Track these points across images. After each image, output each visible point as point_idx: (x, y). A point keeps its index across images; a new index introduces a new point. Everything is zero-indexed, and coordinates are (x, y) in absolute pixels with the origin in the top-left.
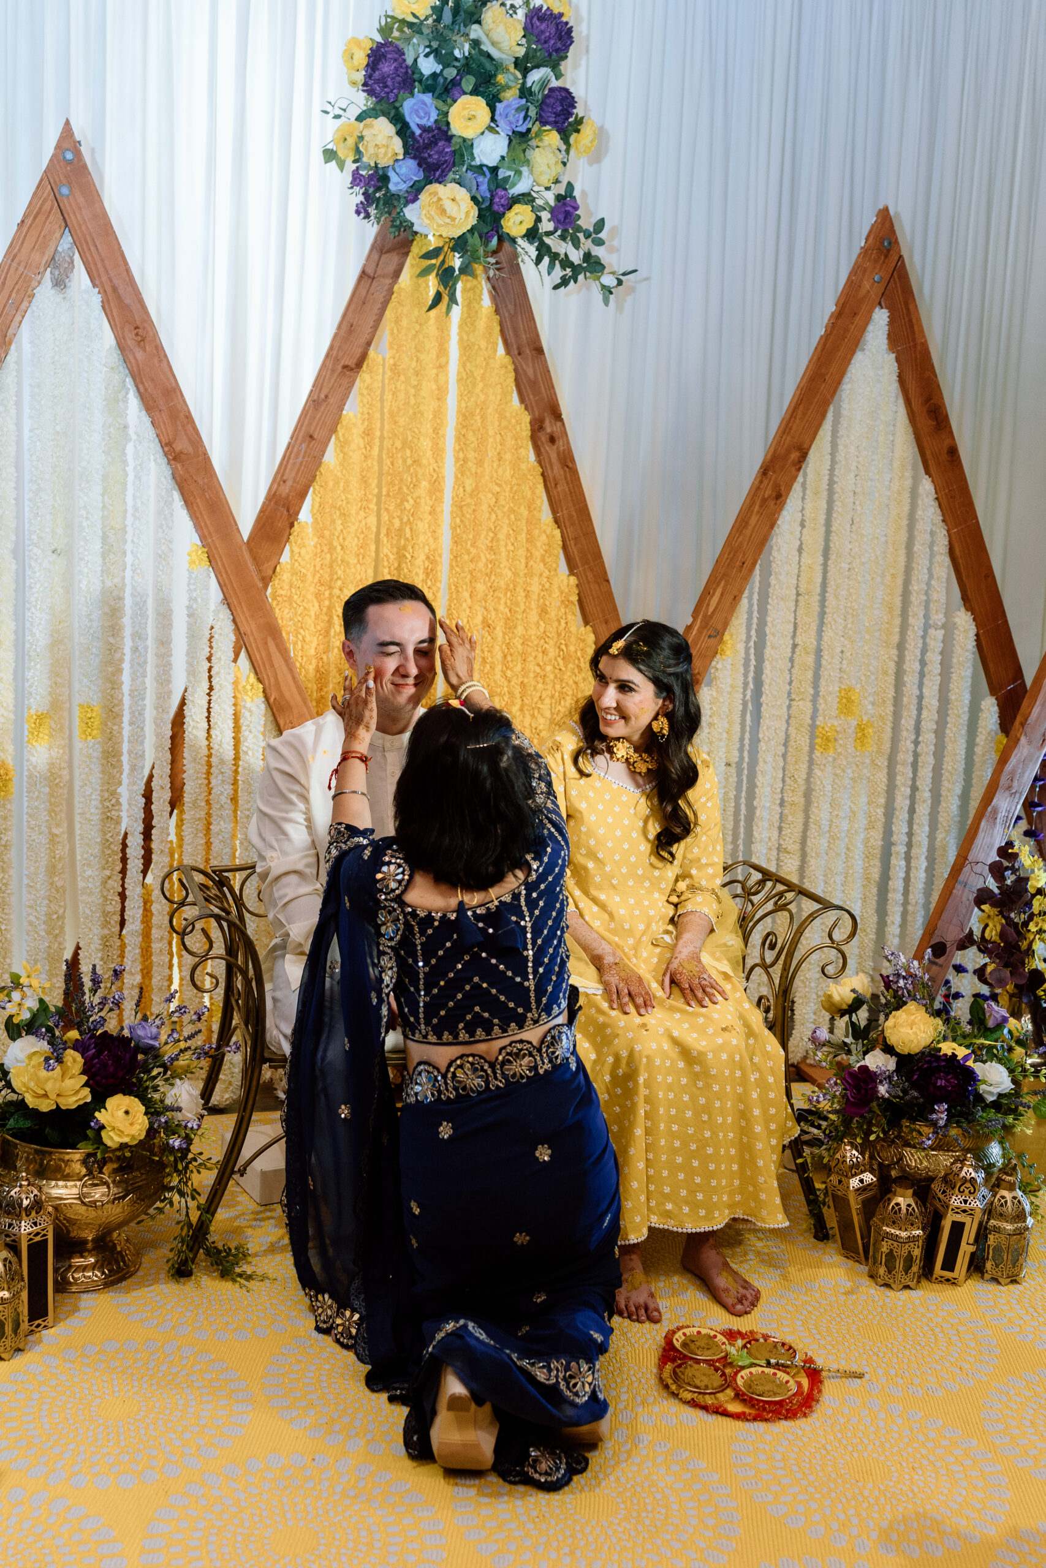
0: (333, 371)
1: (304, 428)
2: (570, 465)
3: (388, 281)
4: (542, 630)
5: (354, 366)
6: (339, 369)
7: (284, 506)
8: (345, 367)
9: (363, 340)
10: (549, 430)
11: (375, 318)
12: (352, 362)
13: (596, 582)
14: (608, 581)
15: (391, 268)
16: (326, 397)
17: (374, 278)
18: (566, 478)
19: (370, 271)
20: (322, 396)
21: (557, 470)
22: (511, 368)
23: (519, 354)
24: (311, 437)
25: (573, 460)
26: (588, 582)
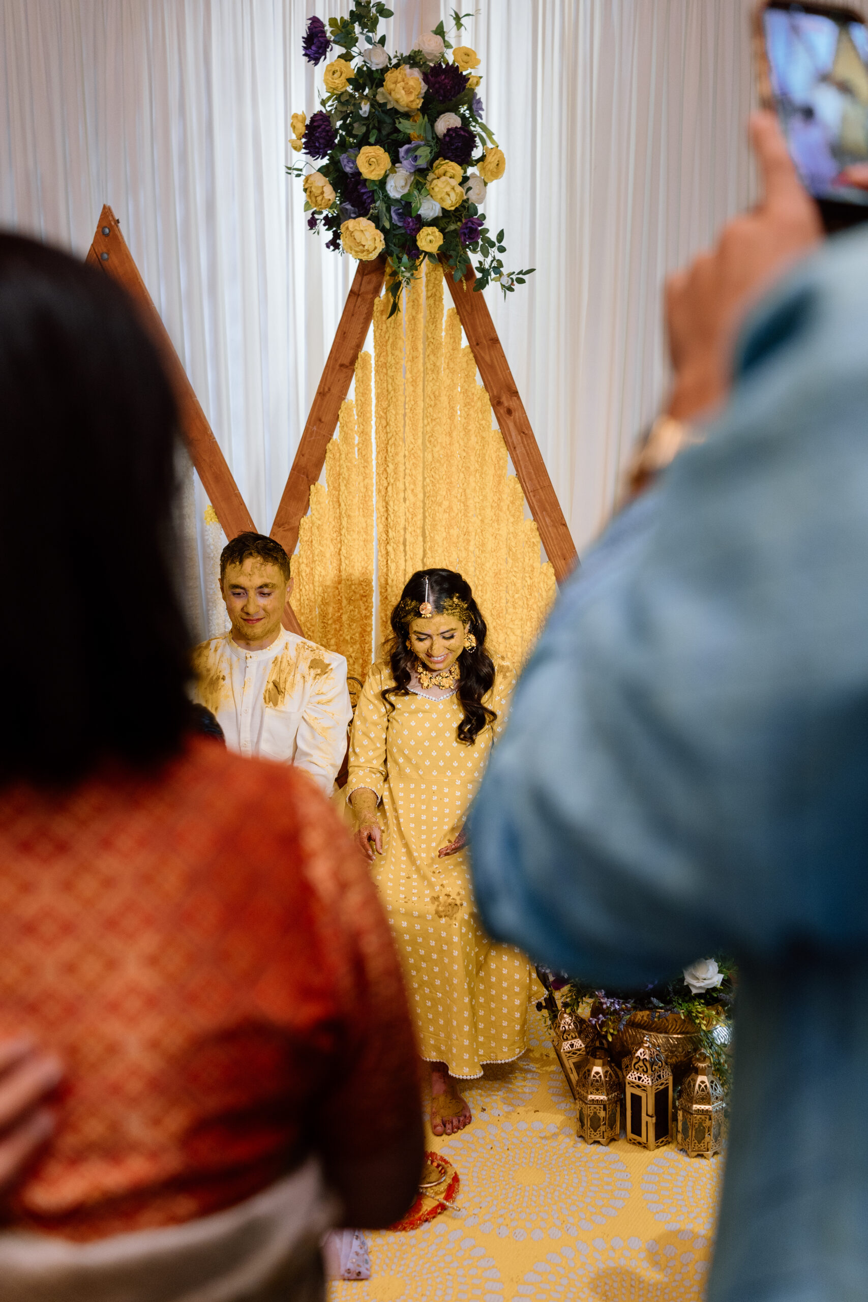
0: (333, 369)
1: (315, 413)
2: (526, 432)
3: (370, 296)
4: (510, 565)
5: (348, 364)
6: (337, 367)
7: (304, 473)
8: (342, 365)
9: (354, 343)
10: (506, 404)
11: (361, 326)
12: (346, 361)
13: (554, 526)
14: (565, 525)
15: (371, 287)
16: (329, 389)
17: (359, 295)
18: (523, 442)
19: (356, 290)
20: (326, 389)
21: (515, 437)
22: (471, 356)
23: (478, 344)
24: (320, 420)
25: (529, 427)
26: (547, 526)
